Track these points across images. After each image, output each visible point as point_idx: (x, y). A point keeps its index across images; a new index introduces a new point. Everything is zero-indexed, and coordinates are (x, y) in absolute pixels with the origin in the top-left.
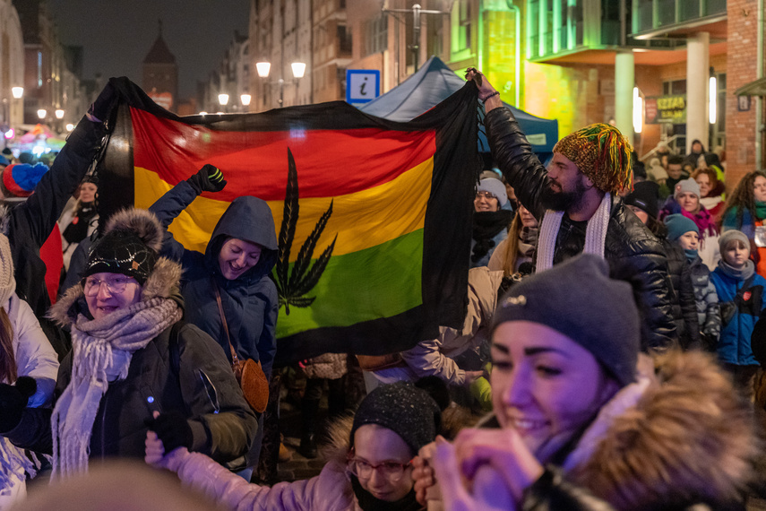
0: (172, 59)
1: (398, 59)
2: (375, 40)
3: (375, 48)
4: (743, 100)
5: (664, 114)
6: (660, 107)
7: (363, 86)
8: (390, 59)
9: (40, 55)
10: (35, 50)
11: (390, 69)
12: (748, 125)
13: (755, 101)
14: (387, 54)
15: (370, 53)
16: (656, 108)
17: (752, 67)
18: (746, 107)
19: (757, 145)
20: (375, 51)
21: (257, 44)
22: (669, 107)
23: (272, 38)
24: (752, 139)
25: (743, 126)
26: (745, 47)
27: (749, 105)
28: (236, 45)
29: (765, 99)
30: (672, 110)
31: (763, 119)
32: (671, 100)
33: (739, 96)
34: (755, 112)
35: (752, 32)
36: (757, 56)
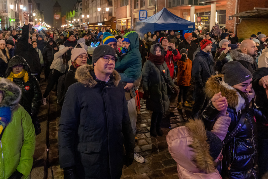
0: (60, 7)
1: (131, 7)
2: (124, 3)
3: (124, 4)
4: (231, 18)
6: (202, 19)
7: (143, 14)
8: (129, 7)
9: (31, 5)
10: (30, 4)
11: (129, 10)
12: (232, 23)
13: (234, 18)
14: (128, 6)
15: (122, 6)
16: (201, 19)
18: (231, 19)
19: (235, 28)
20: (124, 5)
21: (85, 3)
23: (89, 2)
24: (234, 26)
25: (230, 23)
26: (232, 5)
27: (232, 19)
28: (78, 3)
29: (237, 17)
30: (205, 20)
31: (237, 22)
32: (204, 17)
33: (229, 17)
34: (234, 20)
35: (234, 2)
36: (235, 7)
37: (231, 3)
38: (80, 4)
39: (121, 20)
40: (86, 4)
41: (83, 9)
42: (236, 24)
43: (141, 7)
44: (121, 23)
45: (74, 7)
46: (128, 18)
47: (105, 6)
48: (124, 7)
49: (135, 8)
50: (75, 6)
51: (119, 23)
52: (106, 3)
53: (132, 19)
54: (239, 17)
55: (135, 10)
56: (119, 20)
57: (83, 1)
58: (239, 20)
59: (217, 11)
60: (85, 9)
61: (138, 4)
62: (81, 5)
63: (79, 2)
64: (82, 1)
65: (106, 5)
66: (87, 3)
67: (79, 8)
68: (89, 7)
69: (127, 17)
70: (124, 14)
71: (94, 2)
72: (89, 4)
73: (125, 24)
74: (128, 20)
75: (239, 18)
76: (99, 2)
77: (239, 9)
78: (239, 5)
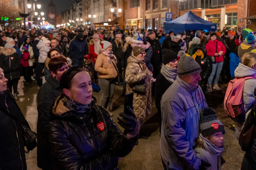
1: (142, 9)
3: (134, 6)
6: (212, 20)
7: (169, 16)
11: (140, 11)
14: (139, 8)
17: (244, 14)
18: (242, 21)
25: (241, 25)
28: (76, 3)
29: (247, 20)
30: (215, 21)
31: (247, 24)
32: (215, 19)
33: (240, 19)
34: (245, 22)
35: (244, 7)
36: (245, 11)
37: (243, 9)
38: (78, 4)
39: (131, 21)
40: (86, 4)
41: (82, 9)
42: (247, 25)
43: (154, 8)
44: (131, 23)
45: (72, 7)
46: (139, 18)
47: (109, 6)
48: (134, 9)
49: (146, 9)
50: (72, 5)
51: (128, 23)
52: (110, 4)
53: (143, 20)
54: (249, 20)
55: (147, 11)
56: (128, 21)
57: (83, 1)
58: (249, 22)
59: (226, 14)
60: (86, 9)
61: (150, 6)
62: (81, 5)
63: (79, 2)
64: (81, 1)
65: (111, 5)
66: (88, 4)
67: (78, 8)
68: (90, 7)
69: (137, 18)
70: (135, 15)
71: (96, 3)
72: (90, 4)
73: (136, 25)
74: (138, 21)
75: (249, 21)
76: (102, 3)
77: (250, 13)
78: (249, 10)
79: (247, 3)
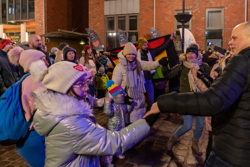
5: (13, 40)
6: (12, 38)
13: (43, 38)
17: (42, 31)
22: (15, 38)
26: (40, 27)
29: (45, 37)
31: (45, 42)
34: (43, 40)
35: (42, 24)
36: (43, 29)
37: (40, 25)
42: (45, 43)
54: (48, 37)
58: (48, 40)
59: (27, 31)
75: (48, 39)
77: (47, 30)
78: (46, 27)
79: (44, 20)
